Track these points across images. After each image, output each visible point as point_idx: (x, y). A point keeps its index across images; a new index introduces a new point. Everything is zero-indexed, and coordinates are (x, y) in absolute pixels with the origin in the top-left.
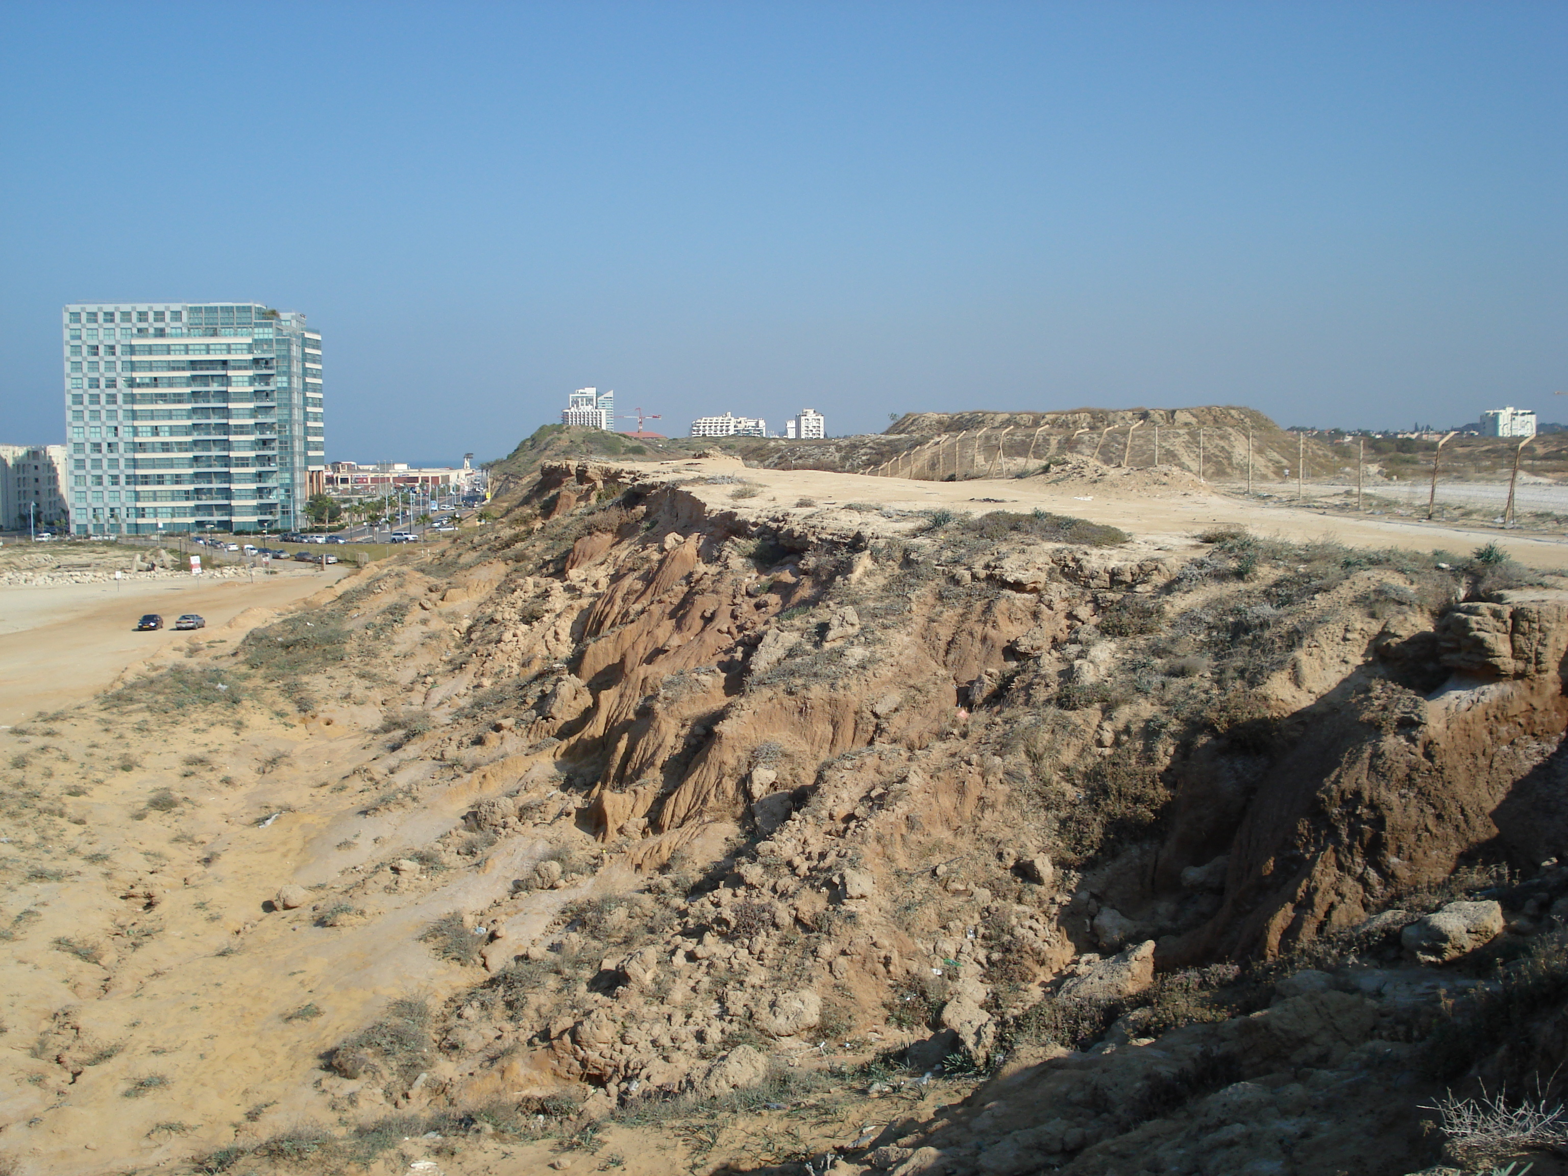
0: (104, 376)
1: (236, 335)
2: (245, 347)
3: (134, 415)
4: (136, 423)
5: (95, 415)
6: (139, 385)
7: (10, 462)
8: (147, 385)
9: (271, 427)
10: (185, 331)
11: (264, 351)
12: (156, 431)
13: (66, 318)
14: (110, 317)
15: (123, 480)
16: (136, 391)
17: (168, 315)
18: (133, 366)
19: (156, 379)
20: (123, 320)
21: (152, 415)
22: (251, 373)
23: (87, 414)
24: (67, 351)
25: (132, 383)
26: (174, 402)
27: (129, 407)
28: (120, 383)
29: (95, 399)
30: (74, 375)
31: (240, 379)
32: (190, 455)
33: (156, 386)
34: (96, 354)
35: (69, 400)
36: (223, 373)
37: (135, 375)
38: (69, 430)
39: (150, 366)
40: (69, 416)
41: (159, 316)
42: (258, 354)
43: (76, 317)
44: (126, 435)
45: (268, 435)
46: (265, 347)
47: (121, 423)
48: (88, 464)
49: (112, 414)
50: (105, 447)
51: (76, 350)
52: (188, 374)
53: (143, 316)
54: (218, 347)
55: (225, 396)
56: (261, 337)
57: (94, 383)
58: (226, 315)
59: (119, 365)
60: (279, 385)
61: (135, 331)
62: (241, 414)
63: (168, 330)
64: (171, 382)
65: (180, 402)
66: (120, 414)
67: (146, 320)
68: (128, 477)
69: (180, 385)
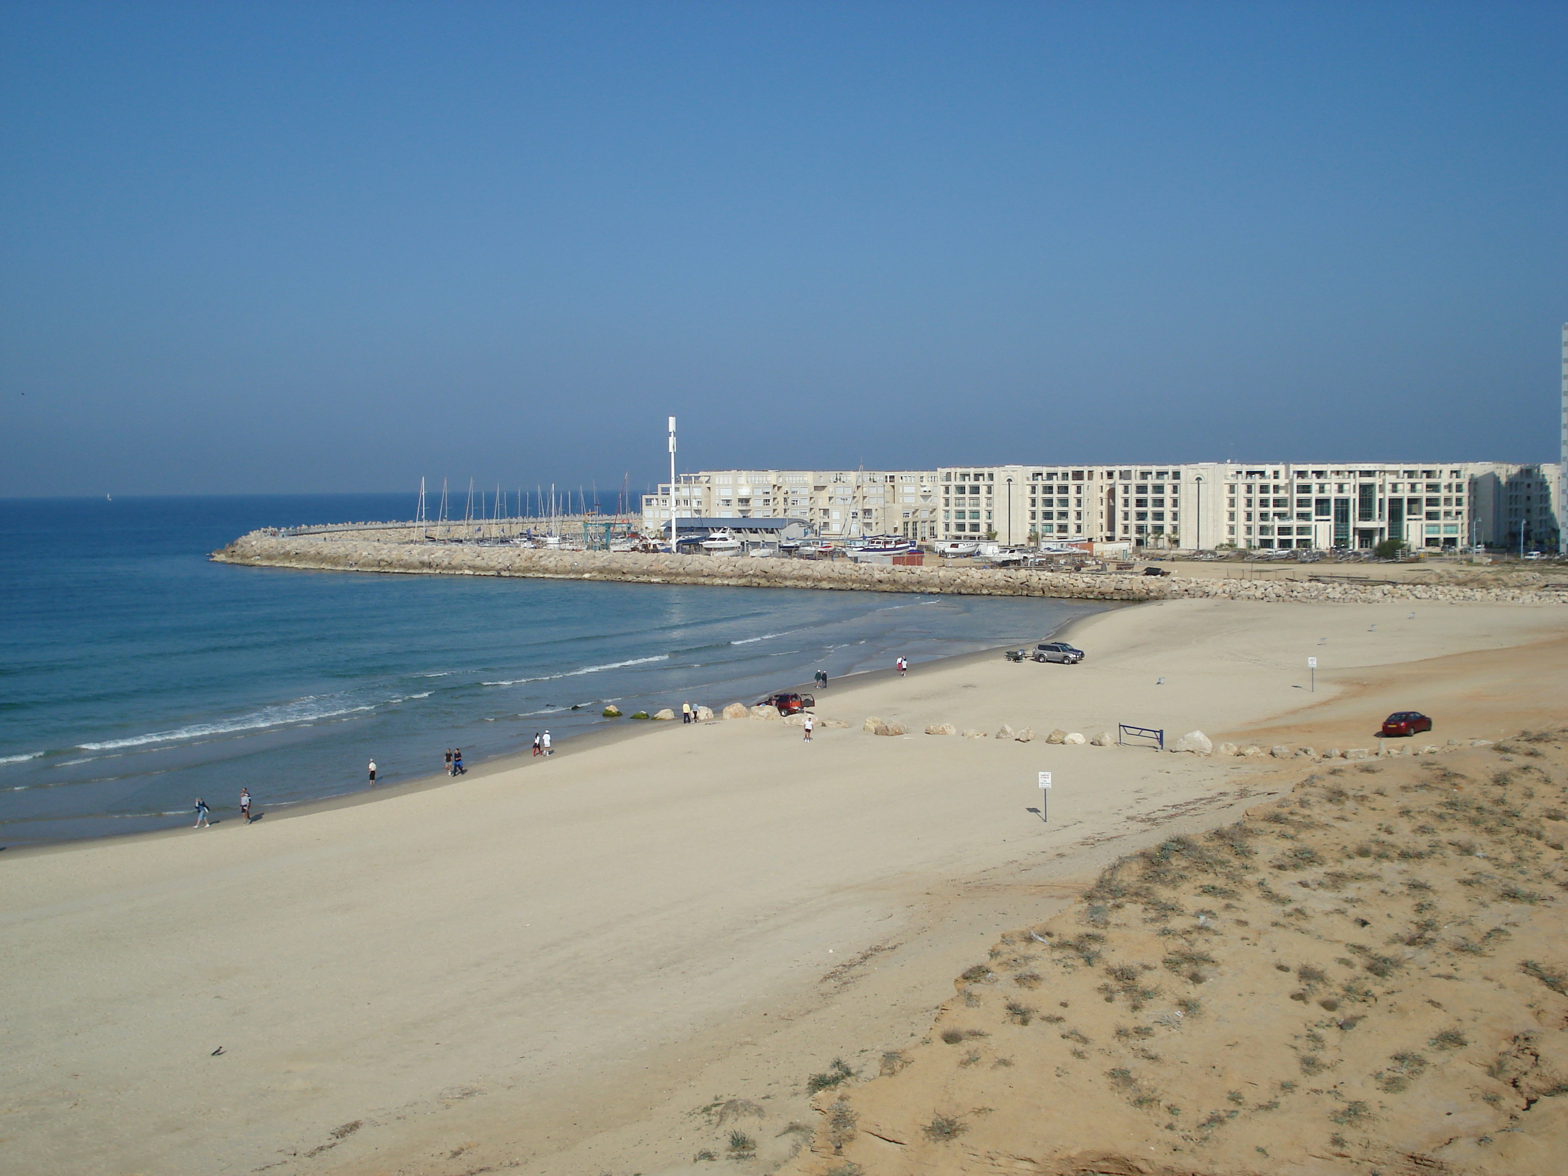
7: (1503, 480)
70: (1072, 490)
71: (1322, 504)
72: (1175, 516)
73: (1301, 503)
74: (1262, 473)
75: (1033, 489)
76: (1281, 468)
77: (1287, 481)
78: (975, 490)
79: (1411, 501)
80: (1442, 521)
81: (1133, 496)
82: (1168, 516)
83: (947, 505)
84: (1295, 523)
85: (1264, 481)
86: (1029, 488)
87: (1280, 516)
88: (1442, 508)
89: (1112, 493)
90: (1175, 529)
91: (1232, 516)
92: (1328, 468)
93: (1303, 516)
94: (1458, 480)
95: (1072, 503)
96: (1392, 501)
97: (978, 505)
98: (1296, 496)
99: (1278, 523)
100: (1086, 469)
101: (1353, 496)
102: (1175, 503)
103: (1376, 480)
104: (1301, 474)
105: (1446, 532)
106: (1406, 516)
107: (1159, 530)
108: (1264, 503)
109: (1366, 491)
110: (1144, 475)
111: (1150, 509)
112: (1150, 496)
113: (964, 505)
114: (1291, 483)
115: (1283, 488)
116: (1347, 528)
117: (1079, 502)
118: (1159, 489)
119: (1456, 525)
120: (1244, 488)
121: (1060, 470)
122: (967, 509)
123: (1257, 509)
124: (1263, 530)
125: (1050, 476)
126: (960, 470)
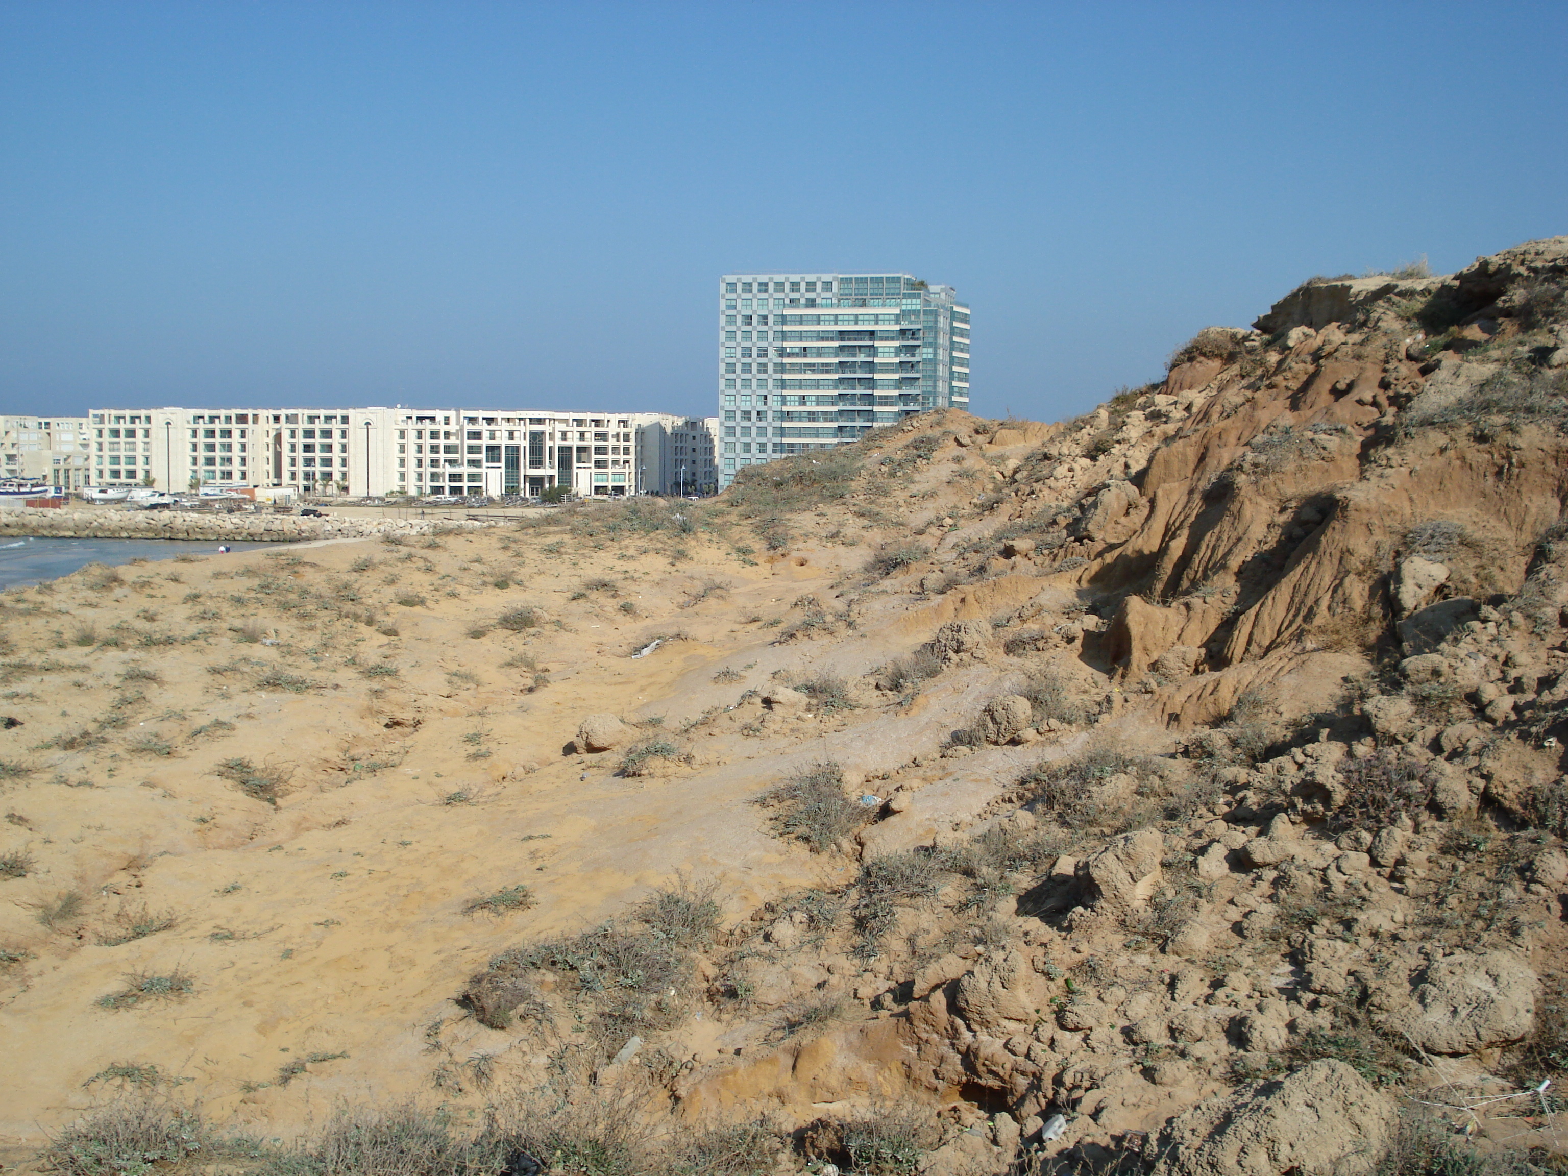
0: (756, 344)
1: (884, 305)
2: (892, 317)
3: (783, 384)
4: (785, 392)
5: (747, 383)
6: (789, 355)
7: (669, 430)
8: (796, 355)
9: (914, 398)
10: (835, 301)
11: (911, 322)
12: (803, 400)
13: (723, 287)
14: (764, 287)
15: (770, 447)
16: (786, 360)
17: (819, 286)
18: (784, 336)
19: (805, 349)
20: (776, 291)
21: (800, 384)
22: (897, 344)
23: (739, 382)
24: (723, 320)
25: (782, 352)
26: (822, 372)
27: (778, 376)
28: (771, 352)
29: (747, 368)
30: (728, 344)
31: (886, 350)
32: (835, 425)
33: (805, 356)
34: (750, 324)
35: (722, 368)
36: (870, 343)
37: (785, 344)
38: (721, 397)
39: (801, 336)
40: (722, 384)
41: (811, 286)
42: (905, 325)
43: (732, 287)
44: (774, 404)
45: (912, 407)
46: (913, 318)
47: (770, 392)
48: (738, 431)
49: (762, 383)
50: (754, 415)
51: (731, 319)
52: (836, 344)
53: (795, 287)
54: (866, 317)
55: (870, 366)
56: (909, 308)
57: (747, 352)
58: (876, 286)
59: (771, 335)
60: (925, 356)
61: (787, 301)
62: (886, 384)
63: (818, 301)
64: (819, 352)
65: (827, 372)
66: (770, 382)
67: (798, 291)
68: (775, 445)
69: (828, 355)
70: (236, 434)
71: (493, 450)
72: (344, 462)
73: (471, 450)
74: (433, 419)
75: (195, 433)
76: (452, 414)
77: (458, 427)
78: (131, 433)
79: (580, 449)
80: (610, 470)
81: (300, 441)
82: (337, 462)
83: (100, 450)
84: (466, 470)
85: (434, 427)
86: (190, 432)
87: (451, 462)
88: (610, 457)
89: (278, 438)
90: (344, 476)
91: (402, 462)
92: (498, 414)
93: (473, 463)
94: (626, 430)
95: (236, 447)
96: (561, 449)
97: (134, 450)
98: (467, 442)
99: (448, 470)
100: (250, 413)
102: (344, 448)
103: (546, 428)
104: (472, 420)
105: (614, 480)
106: (575, 464)
107: (328, 476)
108: (434, 449)
109: (537, 438)
110: (312, 419)
111: (318, 455)
112: (318, 441)
113: (119, 450)
114: (462, 429)
115: (454, 434)
116: (518, 476)
117: (243, 447)
118: (327, 434)
119: (624, 474)
120: (415, 433)
121: (223, 413)
122: (123, 454)
123: (427, 456)
124: (434, 477)
125: (212, 419)
126: (114, 413)
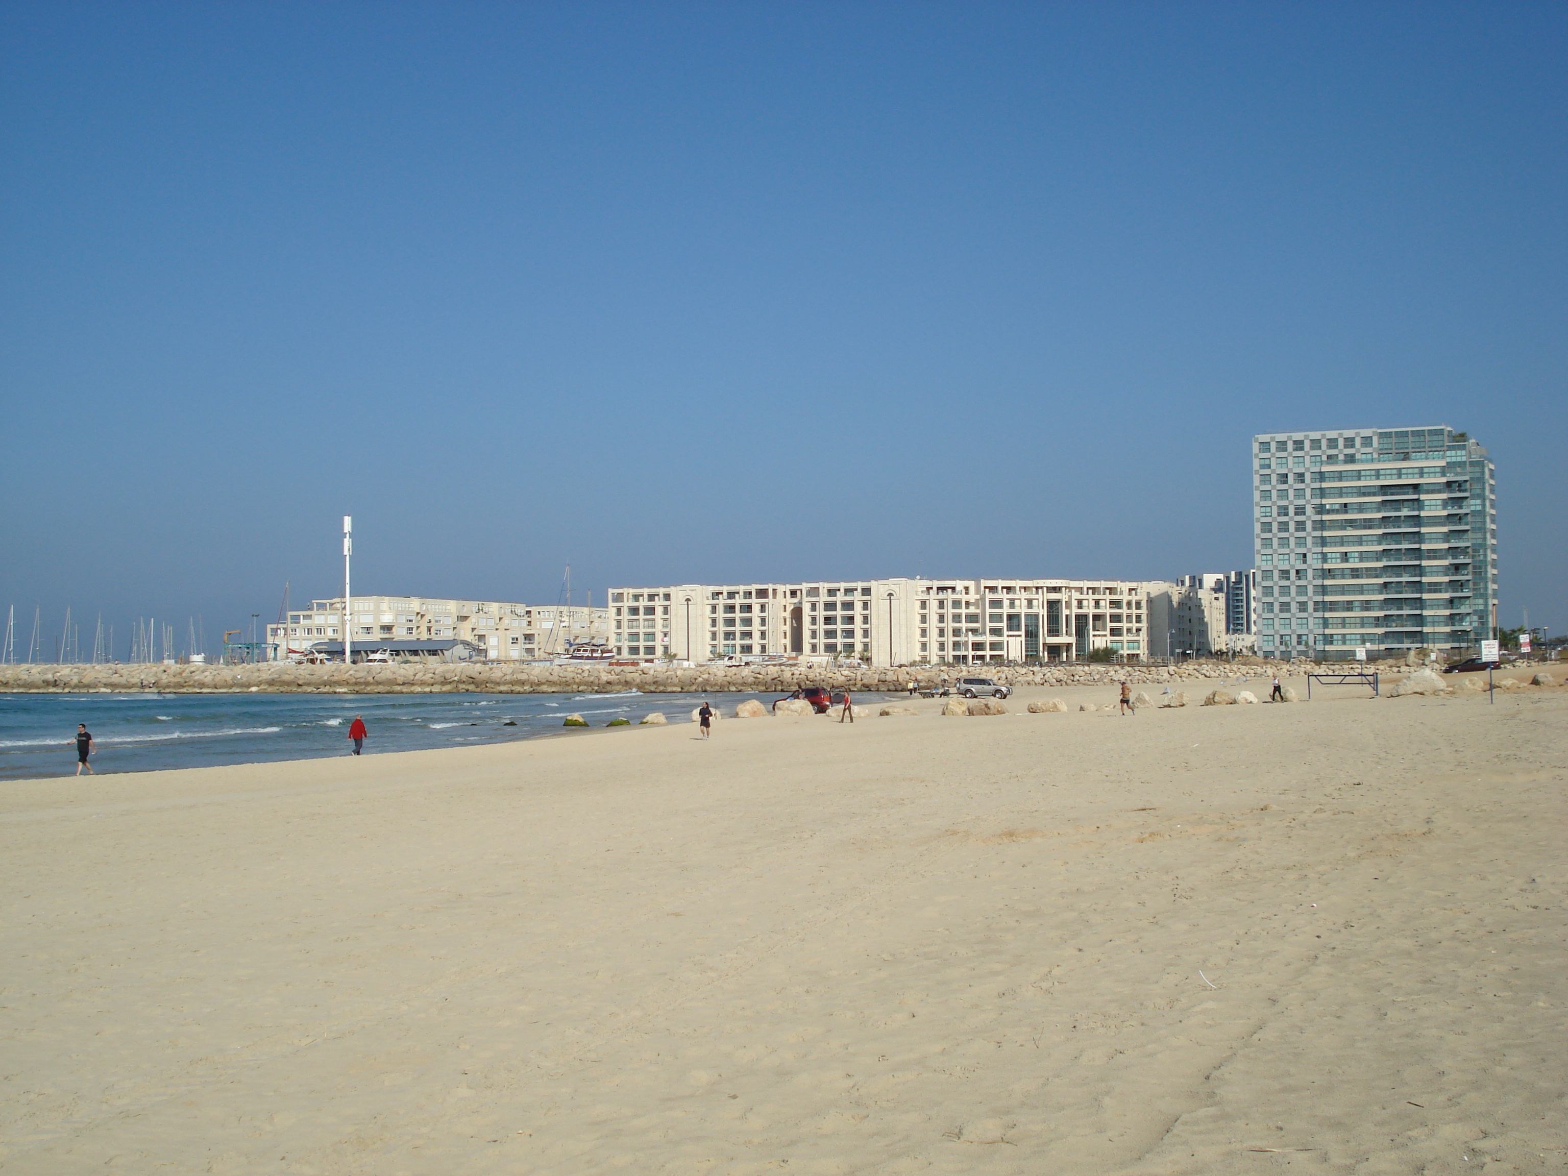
0: (1292, 502)
1: (1427, 458)
2: (1438, 470)
3: (1323, 541)
4: (1325, 550)
5: (1284, 542)
6: (1329, 512)
8: (1337, 512)
9: (1464, 551)
10: (1375, 456)
11: (1457, 474)
12: (1345, 557)
13: (1256, 447)
14: (1299, 445)
15: (1311, 606)
16: (1325, 517)
17: (1358, 442)
18: (1322, 493)
19: (1345, 505)
20: (1312, 448)
21: (1342, 541)
22: (1444, 496)
23: (1275, 542)
24: (1256, 480)
25: (1321, 509)
26: (1365, 528)
28: (1309, 510)
29: (1284, 527)
30: (1263, 503)
31: (1433, 503)
32: (1381, 581)
33: (1346, 512)
34: (1286, 482)
35: (1257, 528)
36: (1415, 497)
37: (1324, 501)
38: (1258, 558)
39: (1341, 492)
40: (1258, 543)
41: (1350, 442)
42: (1451, 477)
43: (1265, 446)
44: (1314, 562)
45: (1461, 560)
46: (1458, 470)
47: (1309, 551)
48: (1276, 590)
49: (1301, 542)
50: (1293, 574)
51: (1266, 479)
52: (1379, 499)
53: (1333, 443)
54: (1410, 471)
55: (1417, 520)
56: (1454, 459)
57: (1284, 511)
58: (1417, 439)
59: (1308, 492)
60: (1473, 508)
61: (1324, 458)
62: (1434, 538)
63: (1358, 456)
64: (1361, 508)
65: (1370, 527)
66: (1309, 541)
67: (1336, 447)
68: (1316, 603)
69: (1371, 510)
70: (756, 608)
71: (1013, 619)
72: (866, 633)
73: (993, 618)
74: (953, 589)
75: (714, 609)
76: (971, 584)
77: (978, 597)
78: (651, 611)
79: (1097, 617)
80: (1125, 637)
81: (821, 613)
82: (858, 633)
83: (619, 627)
84: (988, 639)
85: (955, 596)
86: (709, 608)
87: (974, 631)
88: (1124, 625)
89: (797, 613)
90: (866, 647)
91: (924, 632)
92: (1017, 584)
93: (996, 632)
94: (1137, 598)
95: (756, 622)
96: (1078, 617)
97: (653, 626)
98: (988, 611)
99: (972, 638)
100: (770, 587)
101: (1043, 612)
102: (866, 619)
103: (1063, 596)
104: (993, 589)
105: (1128, 649)
106: (1092, 633)
107: (850, 648)
108: (957, 618)
109: (1053, 605)
110: (832, 592)
111: (839, 626)
112: (839, 613)
113: (638, 627)
114: (983, 599)
115: (973, 604)
116: (1037, 644)
117: (763, 621)
118: (849, 606)
119: (1138, 641)
120: (936, 603)
121: (742, 588)
122: (642, 631)
123: (950, 625)
124: (956, 645)
125: (731, 595)
126: (632, 591)
